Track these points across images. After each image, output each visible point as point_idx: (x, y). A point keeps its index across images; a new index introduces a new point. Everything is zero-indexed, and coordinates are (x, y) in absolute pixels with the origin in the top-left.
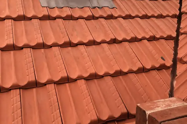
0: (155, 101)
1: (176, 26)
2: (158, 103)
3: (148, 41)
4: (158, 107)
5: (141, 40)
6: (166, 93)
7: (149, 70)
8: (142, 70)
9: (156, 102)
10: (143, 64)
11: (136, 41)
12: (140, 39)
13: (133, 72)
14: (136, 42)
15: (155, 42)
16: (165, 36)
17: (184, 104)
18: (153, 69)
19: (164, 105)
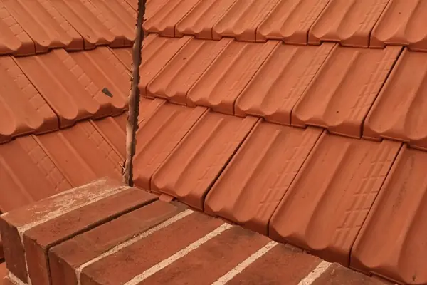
0: (52, 197)
1: (136, 15)
2: (59, 200)
3: (68, 51)
4: (54, 209)
5: (49, 50)
6: (116, 170)
7: (74, 123)
8: (57, 125)
9: (55, 198)
10: (56, 111)
11: (37, 54)
12: (46, 48)
13: (30, 134)
14: (37, 57)
15: (85, 53)
16: (110, 40)
17: (119, 189)
18: (84, 118)
19: (72, 202)
